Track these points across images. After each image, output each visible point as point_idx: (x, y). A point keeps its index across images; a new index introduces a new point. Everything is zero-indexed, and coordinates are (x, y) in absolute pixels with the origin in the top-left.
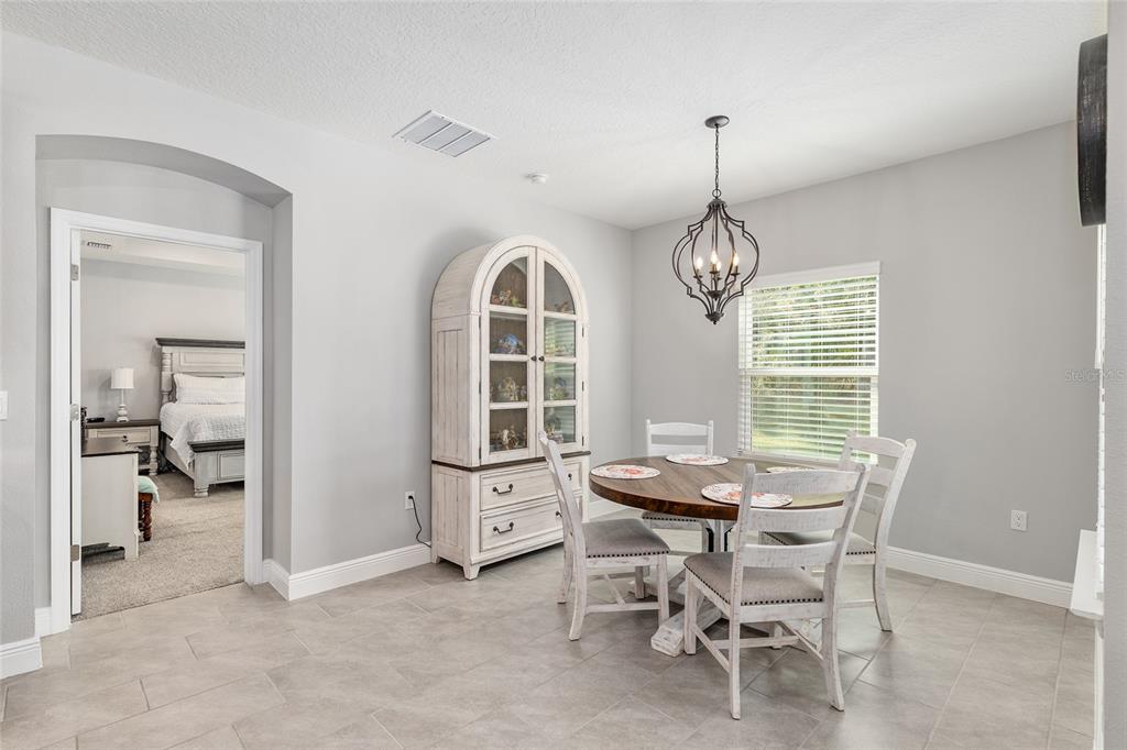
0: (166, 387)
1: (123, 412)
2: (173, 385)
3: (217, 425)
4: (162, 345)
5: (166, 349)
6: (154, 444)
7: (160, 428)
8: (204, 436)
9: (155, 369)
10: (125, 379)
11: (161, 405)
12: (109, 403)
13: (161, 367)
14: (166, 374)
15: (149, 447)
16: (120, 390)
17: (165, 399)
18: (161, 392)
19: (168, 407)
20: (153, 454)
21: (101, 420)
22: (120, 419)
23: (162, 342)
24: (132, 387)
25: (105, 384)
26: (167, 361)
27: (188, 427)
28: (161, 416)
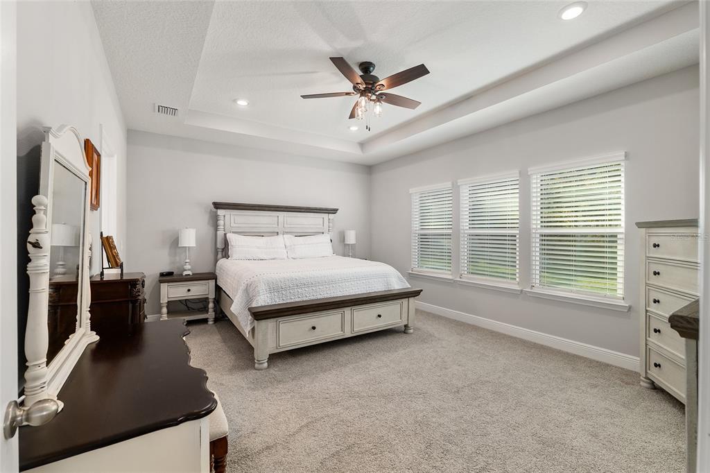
0: (220, 245)
1: (188, 267)
2: (226, 243)
3: (274, 288)
4: (217, 208)
5: (221, 212)
6: (212, 296)
7: (216, 282)
8: (263, 300)
9: (211, 230)
10: (189, 239)
11: (216, 261)
12: (177, 258)
13: (216, 227)
14: (220, 233)
15: (207, 298)
16: (186, 247)
17: (220, 255)
18: (216, 250)
19: (222, 262)
20: (211, 305)
21: (170, 274)
22: (185, 273)
23: (217, 206)
24: (195, 245)
25: (175, 243)
26: (221, 222)
27: (246, 290)
28: (217, 271)
